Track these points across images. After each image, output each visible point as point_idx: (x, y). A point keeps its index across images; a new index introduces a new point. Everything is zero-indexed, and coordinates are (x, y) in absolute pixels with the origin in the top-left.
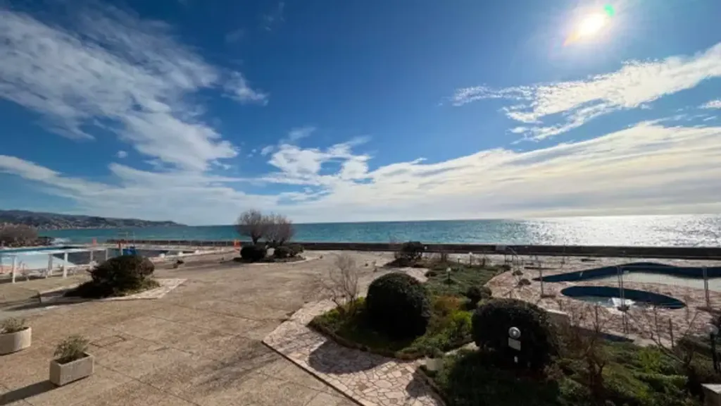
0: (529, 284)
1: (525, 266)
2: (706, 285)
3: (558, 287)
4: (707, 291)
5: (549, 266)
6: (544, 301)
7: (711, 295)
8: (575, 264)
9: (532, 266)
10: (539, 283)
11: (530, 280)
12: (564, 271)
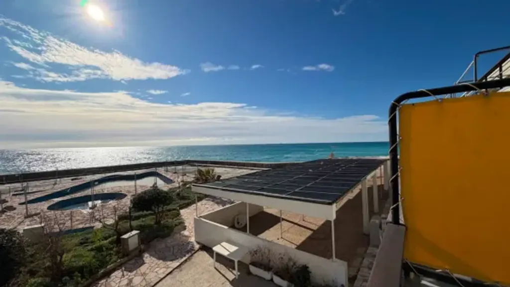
0: (15, 209)
1: (11, 194)
2: (136, 183)
3: (45, 205)
4: (135, 186)
5: (42, 189)
6: (27, 220)
7: (138, 187)
8: (67, 183)
9: (23, 192)
10: (24, 206)
11: (15, 205)
12: (55, 191)
